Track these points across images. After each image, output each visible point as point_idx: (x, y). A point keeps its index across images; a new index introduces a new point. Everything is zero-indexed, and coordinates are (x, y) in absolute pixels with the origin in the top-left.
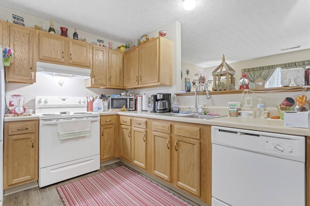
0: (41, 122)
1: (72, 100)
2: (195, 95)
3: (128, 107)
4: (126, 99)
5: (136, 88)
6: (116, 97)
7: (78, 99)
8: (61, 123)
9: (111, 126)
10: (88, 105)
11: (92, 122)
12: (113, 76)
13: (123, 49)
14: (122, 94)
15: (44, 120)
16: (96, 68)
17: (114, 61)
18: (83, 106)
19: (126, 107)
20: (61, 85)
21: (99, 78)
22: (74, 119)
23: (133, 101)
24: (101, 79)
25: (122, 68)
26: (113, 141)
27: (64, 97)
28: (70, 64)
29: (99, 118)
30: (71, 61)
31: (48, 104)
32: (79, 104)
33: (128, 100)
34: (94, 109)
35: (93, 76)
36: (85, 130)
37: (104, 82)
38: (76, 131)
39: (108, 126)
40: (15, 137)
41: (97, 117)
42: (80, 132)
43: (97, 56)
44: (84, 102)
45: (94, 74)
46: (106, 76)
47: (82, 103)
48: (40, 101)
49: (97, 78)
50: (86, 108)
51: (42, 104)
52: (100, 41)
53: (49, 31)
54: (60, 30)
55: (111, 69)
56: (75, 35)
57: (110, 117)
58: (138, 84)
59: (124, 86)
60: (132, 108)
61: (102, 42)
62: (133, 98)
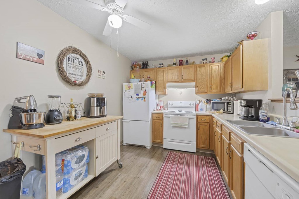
0: (164, 115)
1: (186, 103)
2: (283, 102)
3: (226, 110)
4: (224, 103)
5: (239, 92)
6: (216, 101)
7: (189, 102)
8: (172, 117)
9: (206, 124)
10: (196, 107)
11: (190, 119)
12: (213, 84)
13: (225, 59)
14: (223, 98)
15: (166, 114)
16: (200, 81)
17: (215, 72)
18: (192, 107)
19: (224, 110)
20: (181, 94)
21: (202, 88)
22: (179, 116)
23: (231, 105)
24: (203, 88)
25: (223, 76)
26: (208, 135)
27: (181, 101)
28: (182, 82)
29: (195, 117)
30: (182, 80)
31: (173, 105)
32: (190, 106)
33: (226, 103)
34: (199, 110)
35: (196, 87)
36: (184, 123)
37: (205, 90)
38: (179, 123)
39: (204, 124)
40: (155, 121)
41: (194, 115)
42: (181, 124)
43: (200, 72)
44: (193, 104)
45: (198, 85)
46: (207, 85)
47: (192, 105)
48: (170, 104)
49: (200, 88)
50: (195, 109)
51: (171, 105)
52: (203, 60)
53: (173, 65)
54: (179, 62)
55: (212, 79)
56: (187, 61)
57: (205, 117)
58: (232, 90)
59: (226, 91)
60: (229, 111)
61: (206, 59)
62: (231, 103)
